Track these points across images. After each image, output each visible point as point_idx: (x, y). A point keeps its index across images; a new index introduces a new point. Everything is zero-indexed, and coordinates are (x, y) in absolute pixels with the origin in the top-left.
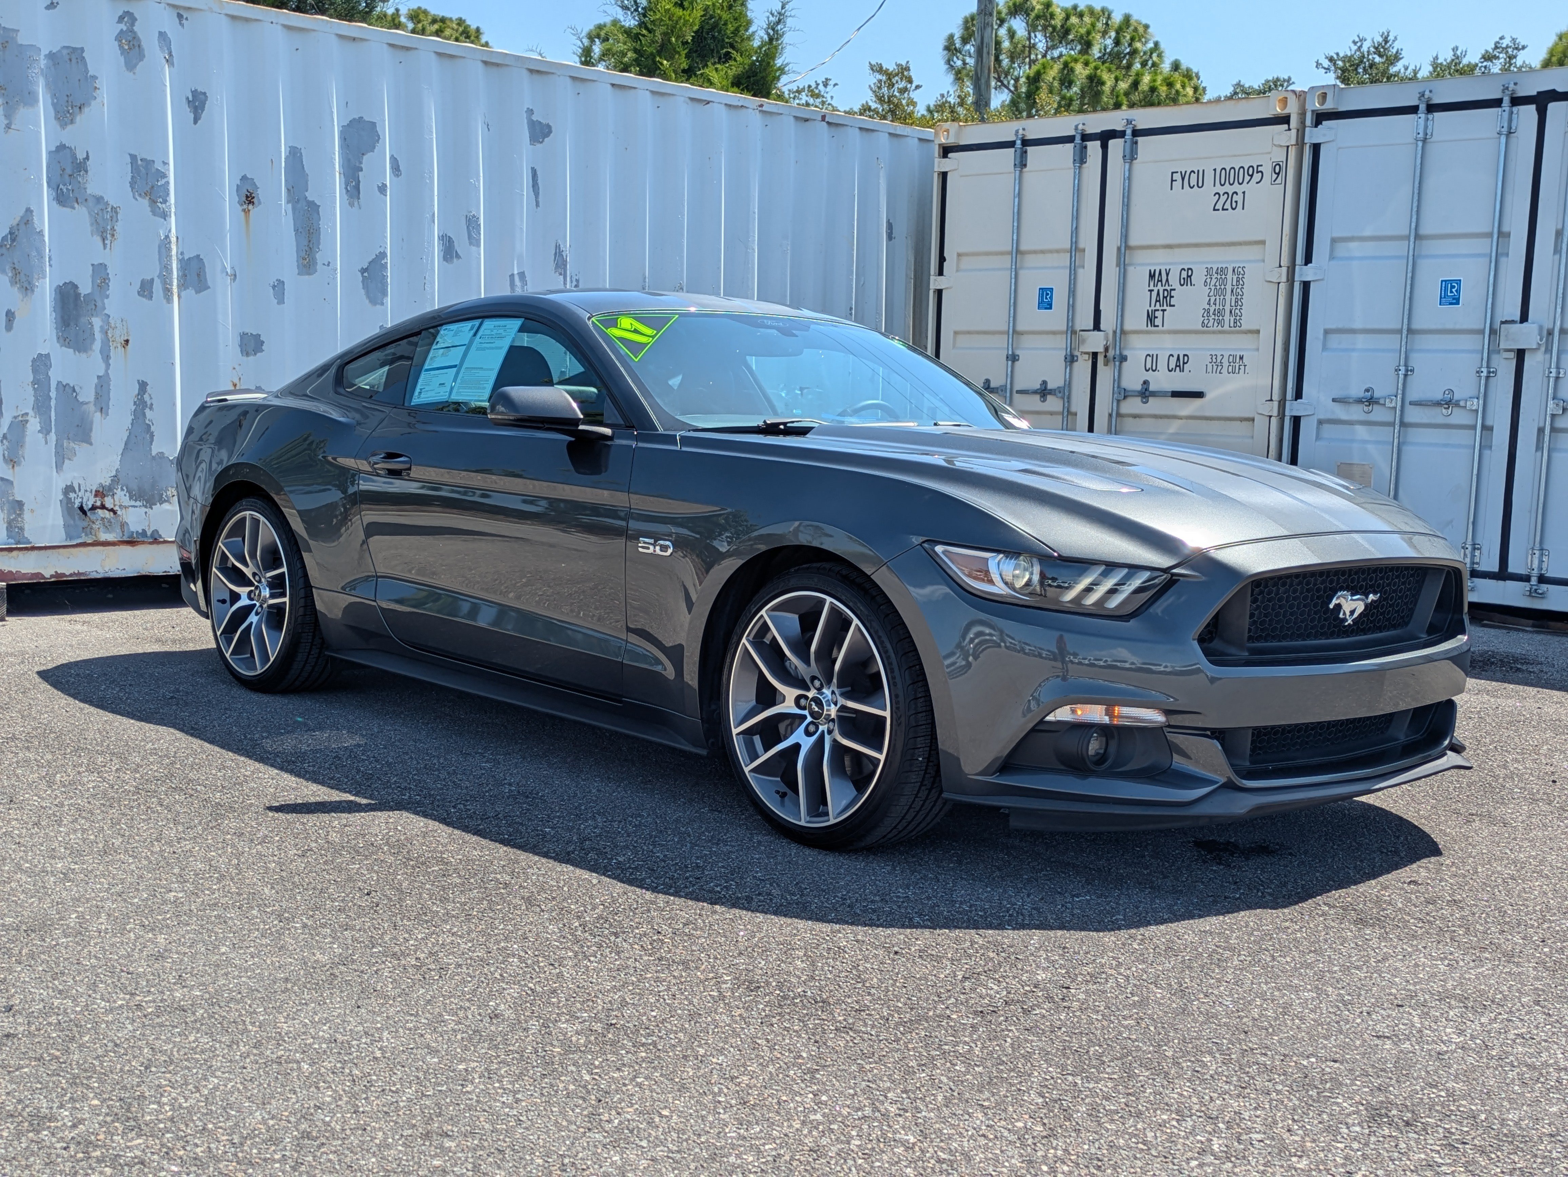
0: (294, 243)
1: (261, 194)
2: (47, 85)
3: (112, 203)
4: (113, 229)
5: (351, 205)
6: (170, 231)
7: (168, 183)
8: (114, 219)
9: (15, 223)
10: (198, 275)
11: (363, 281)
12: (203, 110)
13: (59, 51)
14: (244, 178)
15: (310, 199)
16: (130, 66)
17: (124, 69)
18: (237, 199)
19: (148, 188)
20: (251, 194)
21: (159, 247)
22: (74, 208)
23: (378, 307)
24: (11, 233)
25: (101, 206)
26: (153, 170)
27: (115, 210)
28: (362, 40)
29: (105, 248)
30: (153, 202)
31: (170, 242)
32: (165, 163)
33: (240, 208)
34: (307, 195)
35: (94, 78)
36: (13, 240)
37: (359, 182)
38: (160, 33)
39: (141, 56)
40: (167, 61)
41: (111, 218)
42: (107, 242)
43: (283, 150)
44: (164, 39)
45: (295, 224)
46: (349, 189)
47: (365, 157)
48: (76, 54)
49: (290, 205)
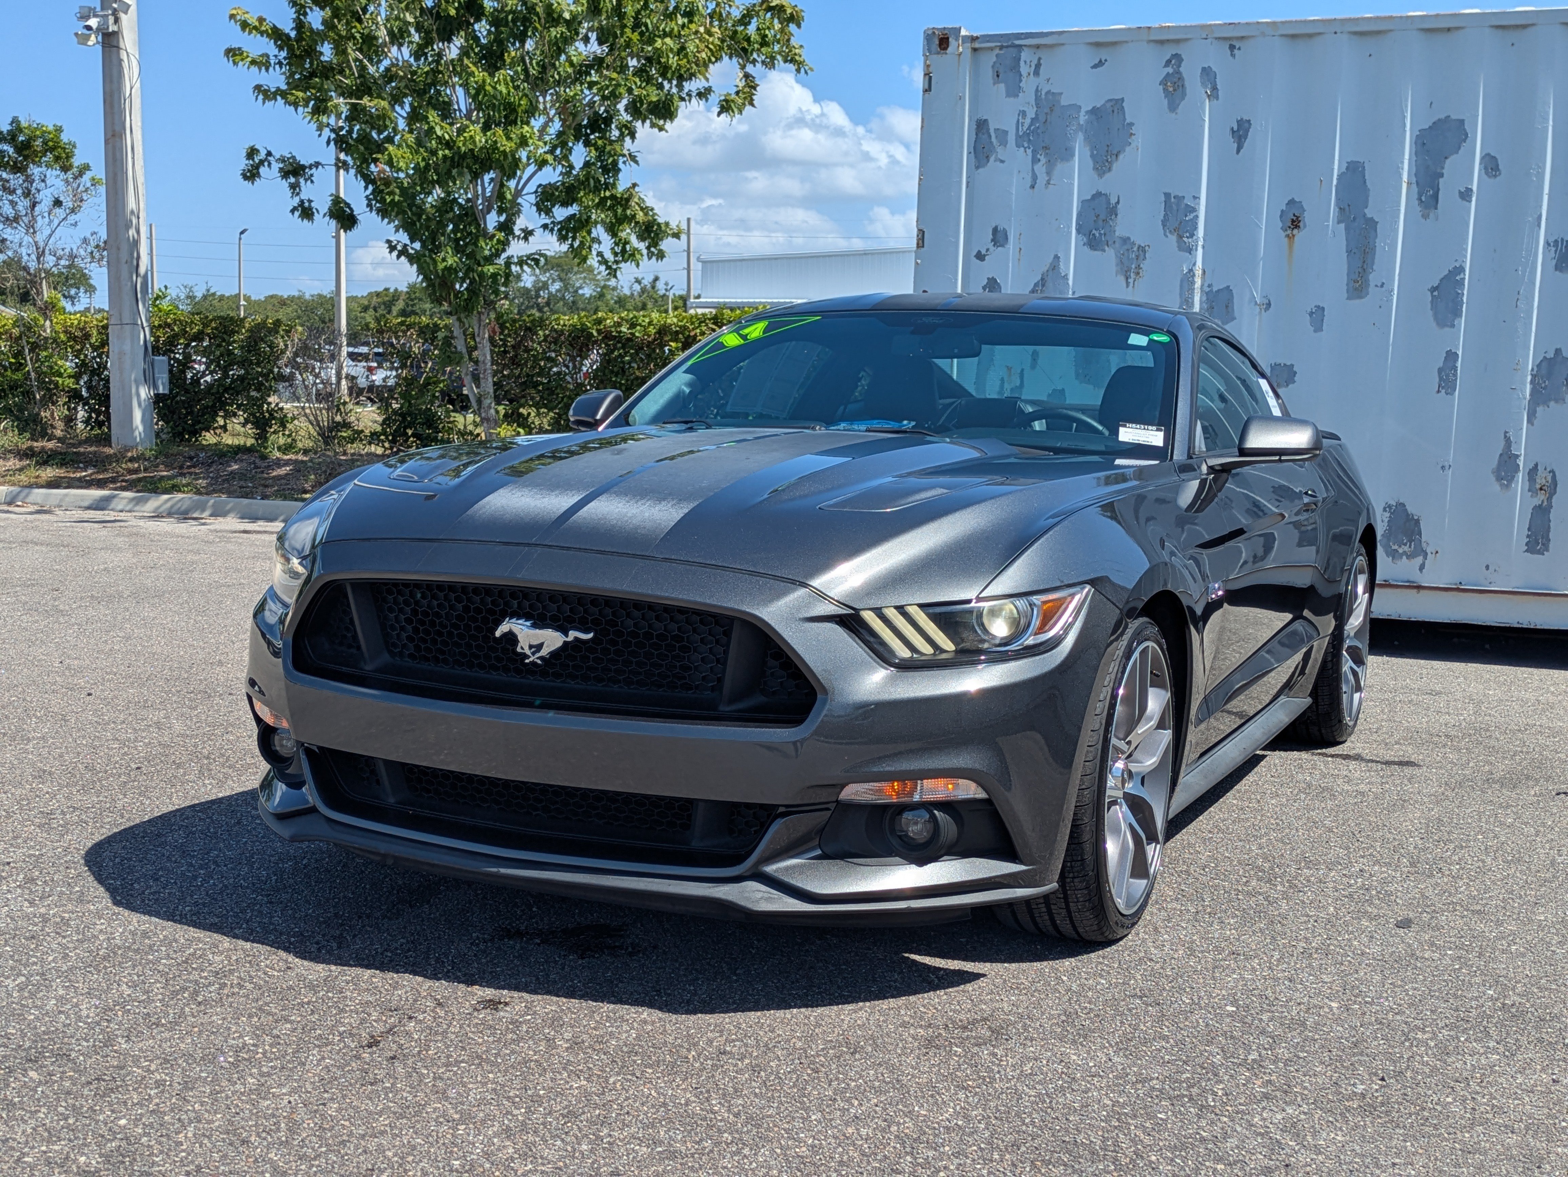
0: (1346, 267)
1: (1308, 218)
2: (1087, 139)
3: (1139, 242)
4: (1139, 267)
5: (1425, 217)
6: (1194, 264)
7: (1197, 217)
8: (1142, 257)
9: (1046, 269)
10: (1227, 307)
11: (1432, 302)
12: (1245, 139)
13: (1103, 105)
14: (1291, 202)
15: (1369, 216)
16: (1173, 108)
17: (1167, 110)
18: (1280, 225)
19: (1177, 224)
20: (1298, 217)
21: (1182, 281)
22: (1104, 251)
23: (1447, 329)
24: (1042, 279)
25: (1126, 247)
26: (1183, 206)
27: (1142, 249)
28: (1458, 28)
29: (1127, 286)
30: (1180, 237)
31: (1194, 275)
32: (1196, 198)
33: (1283, 234)
34: (1366, 211)
35: (1131, 124)
36: (1043, 286)
37: (1438, 189)
38: (1204, 69)
39: (1184, 95)
40: (1209, 96)
41: (1137, 257)
42: (1131, 281)
43: (1336, 167)
44: (1207, 73)
45: (1347, 246)
46: (1423, 199)
47: (1448, 161)
48: (1117, 105)
49: (1342, 226)
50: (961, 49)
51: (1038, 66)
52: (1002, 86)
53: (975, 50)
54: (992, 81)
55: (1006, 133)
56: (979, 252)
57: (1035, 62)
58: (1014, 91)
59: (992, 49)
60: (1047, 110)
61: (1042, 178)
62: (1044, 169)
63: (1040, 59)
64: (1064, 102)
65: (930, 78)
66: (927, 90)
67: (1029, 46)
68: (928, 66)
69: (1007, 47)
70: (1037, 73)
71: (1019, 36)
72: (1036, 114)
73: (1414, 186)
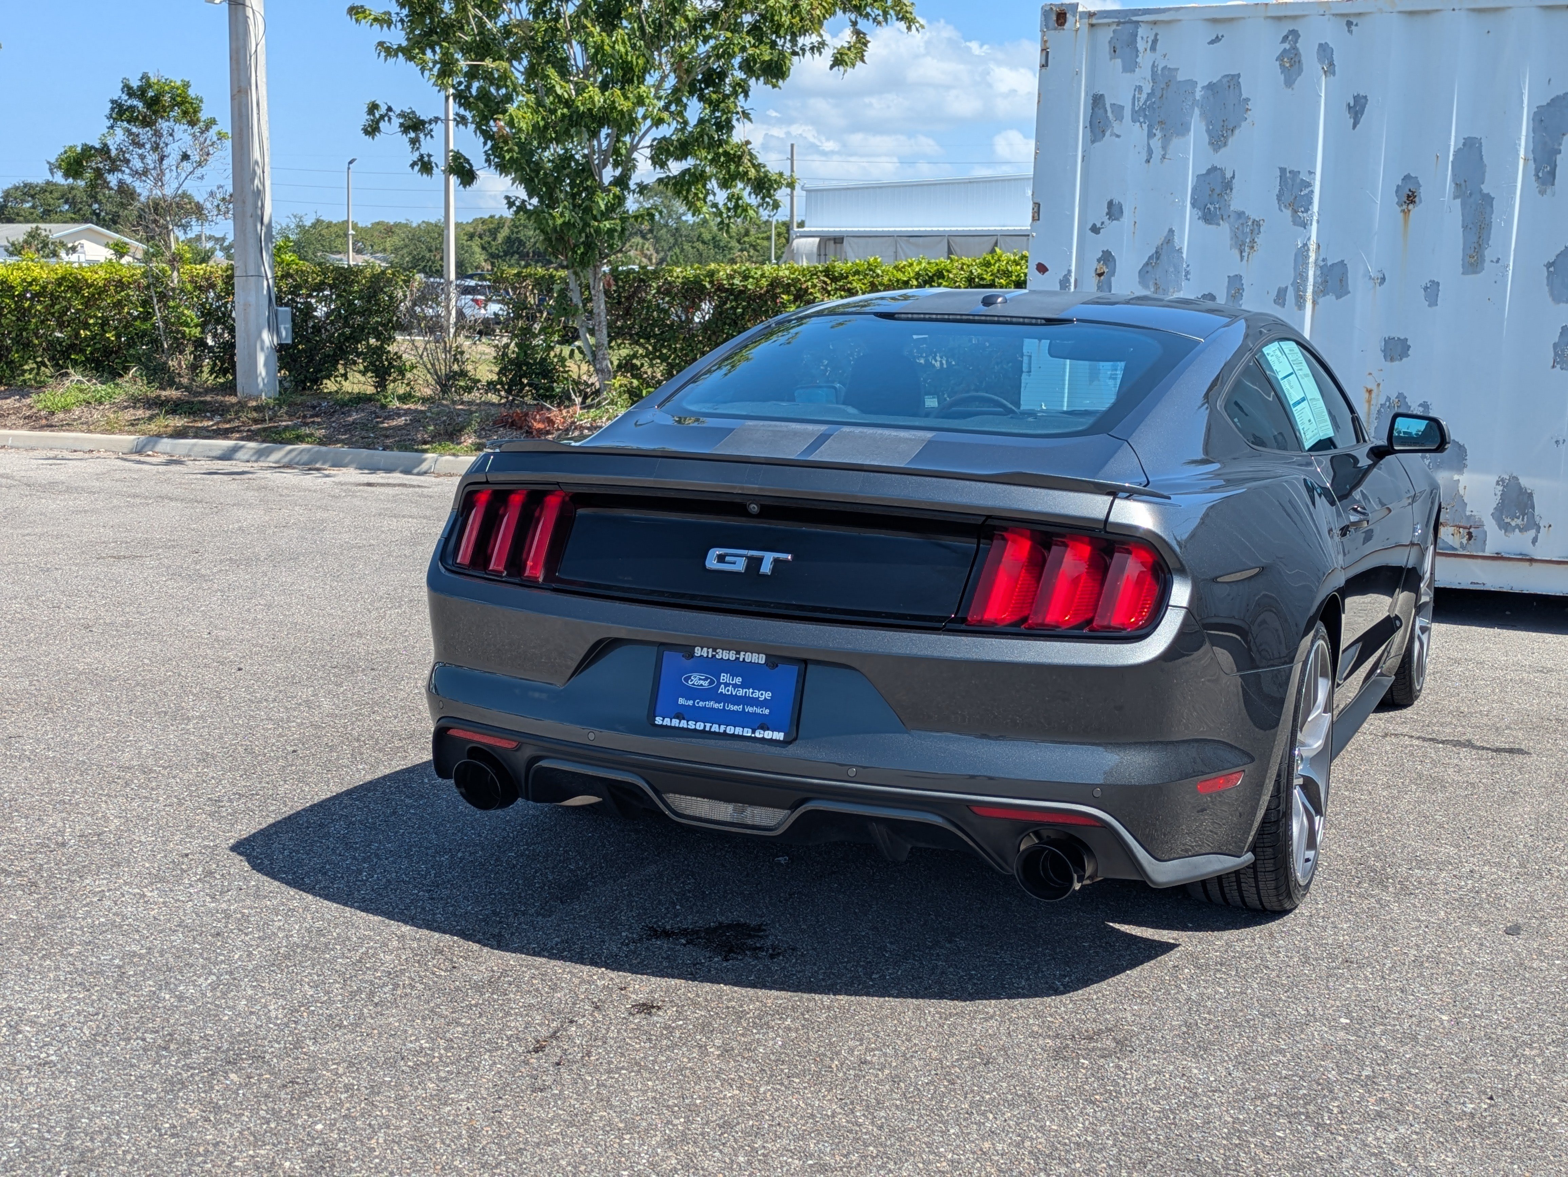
0: (1461, 241)
1: (1424, 193)
2: (1203, 114)
3: (1254, 216)
4: (1253, 241)
5: (1542, 192)
6: (1309, 239)
7: (1312, 192)
8: (1256, 231)
9: (1160, 242)
10: (1341, 281)
11: (1548, 278)
12: (1362, 114)
13: (1220, 80)
14: (1407, 178)
15: (1485, 191)
16: (1289, 82)
17: (1283, 86)
18: (1396, 200)
19: (1292, 199)
20: (1413, 193)
21: (1296, 255)
22: (1219, 225)
23: (1562, 305)
24: (1157, 252)
25: (1240, 221)
26: (1298, 181)
27: (1257, 224)
29: (1242, 260)
30: (1295, 212)
31: (1308, 250)
32: (1311, 173)
33: (1399, 209)
34: (1482, 186)
35: (1247, 100)
36: (1158, 259)
37: (1556, 166)
38: (1320, 45)
39: (1300, 70)
40: (1325, 72)
41: (1252, 231)
42: (1245, 254)
43: (1452, 143)
44: (1324, 50)
45: (1463, 221)
46: (1540, 175)
47: (1565, 138)
48: (1233, 81)
49: (1458, 201)
50: (1078, 25)
51: (1155, 41)
52: (1119, 61)
53: (1092, 25)
54: (1108, 57)
55: (1122, 108)
56: (1094, 225)
57: (1152, 38)
58: (1130, 66)
59: (1109, 25)
60: (1163, 85)
61: (1157, 152)
62: (1160, 144)
63: (1156, 35)
64: (1180, 77)
65: (1047, 53)
66: (1044, 65)
67: (1147, 22)
68: (1046, 42)
69: (1124, 23)
70: (1153, 48)
71: (1136, 12)
72: (1153, 90)
73: (1531, 163)
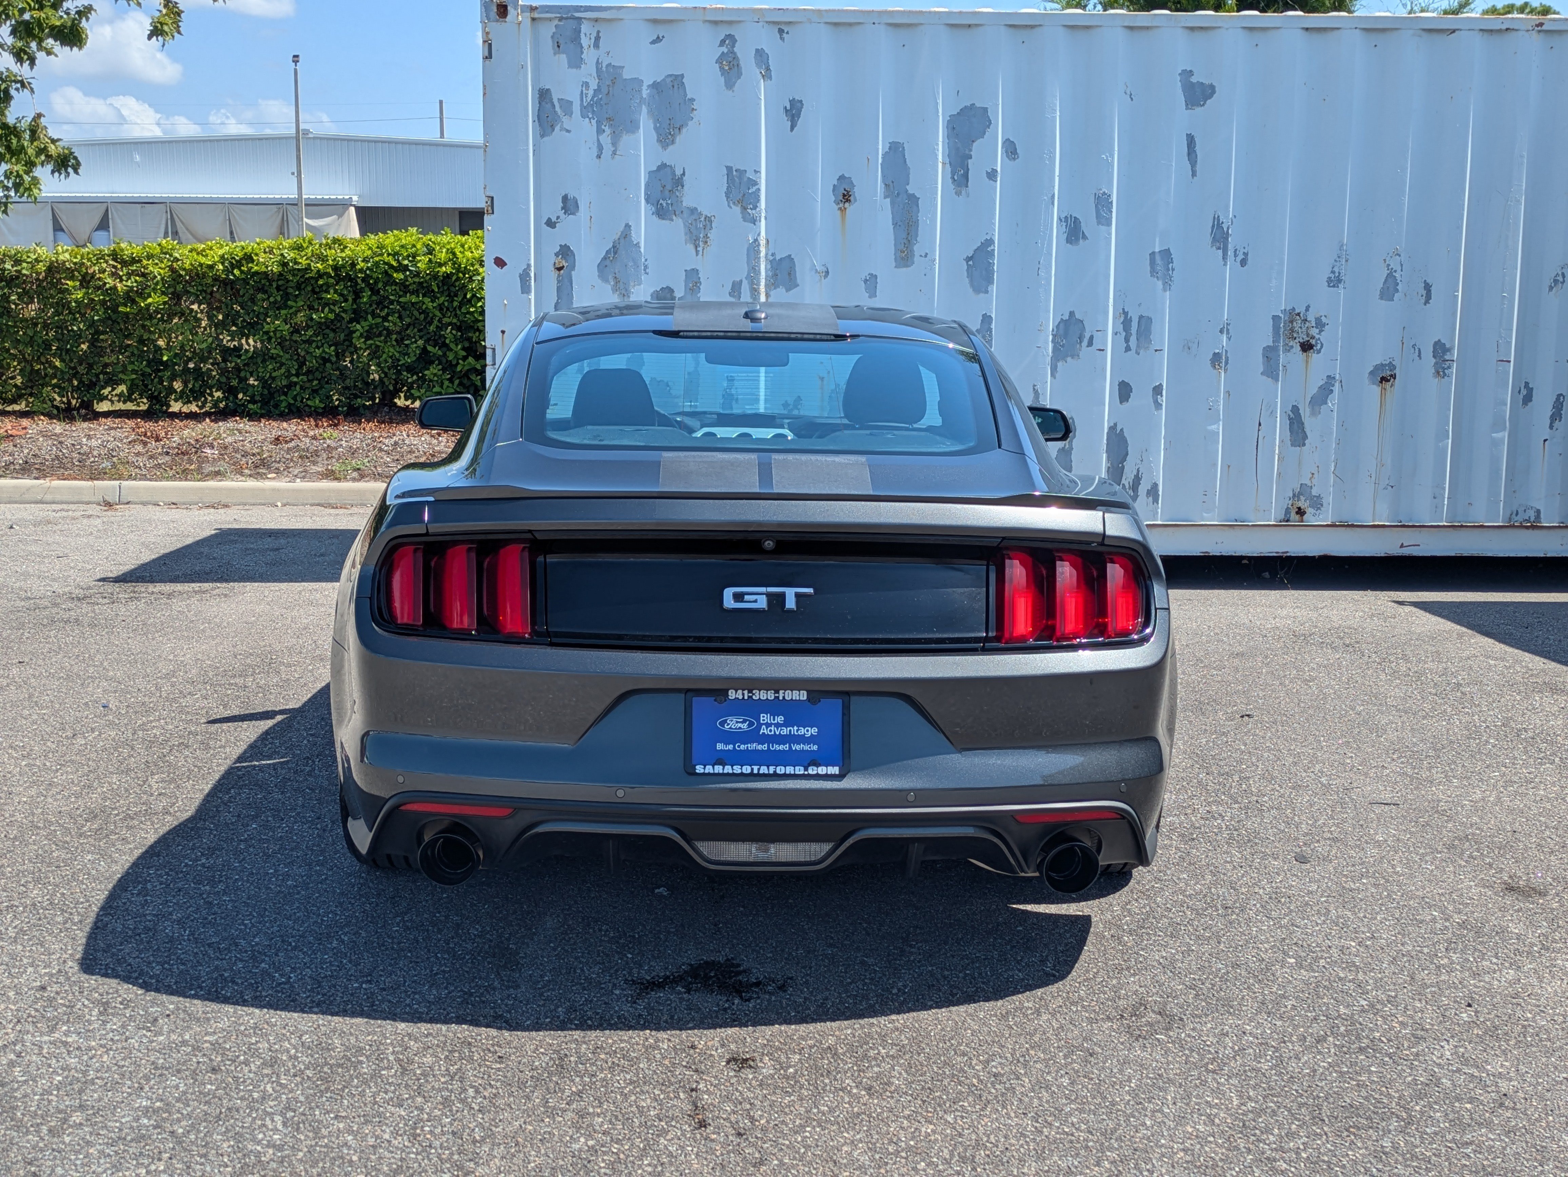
0: (892, 237)
1: (858, 193)
2: (650, 112)
3: (706, 212)
4: (706, 236)
5: (958, 194)
6: (759, 234)
7: (759, 190)
8: (708, 227)
9: (617, 237)
10: (789, 274)
11: (968, 270)
12: (799, 117)
13: (664, 80)
14: (842, 178)
15: (910, 192)
16: (730, 85)
17: (724, 88)
18: (833, 198)
19: (740, 196)
20: (848, 192)
21: (748, 250)
22: (672, 220)
23: (982, 295)
24: (614, 247)
25: (694, 217)
26: (745, 179)
27: (709, 220)
28: (977, 25)
29: (697, 255)
30: (744, 209)
31: (759, 245)
32: (757, 172)
33: (836, 207)
34: (908, 187)
35: (692, 100)
36: (615, 253)
37: (968, 169)
38: (757, 50)
39: (739, 75)
40: (763, 76)
41: (705, 226)
42: (700, 249)
43: (880, 147)
44: (761, 56)
45: (893, 218)
46: (956, 178)
47: (974, 144)
48: (677, 81)
49: (888, 200)
50: (520, 18)
51: (598, 38)
52: (563, 57)
53: (533, 19)
54: (552, 52)
55: (571, 103)
56: (549, 220)
57: (594, 34)
58: (576, 62)
59: (550, 19)
60: (608, 82)
61: (608, 148)
62: (609, 140)
63: (598, 32)
64: (627, 75)
65: (490, 45)
66: (488, 57)
67: (589, 19)
68: (488, 33)
69: (567, 18)
70: (596, 45)
71: (578, 9)
72: (599, 86)
73: (948, 166)
